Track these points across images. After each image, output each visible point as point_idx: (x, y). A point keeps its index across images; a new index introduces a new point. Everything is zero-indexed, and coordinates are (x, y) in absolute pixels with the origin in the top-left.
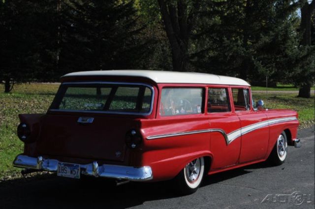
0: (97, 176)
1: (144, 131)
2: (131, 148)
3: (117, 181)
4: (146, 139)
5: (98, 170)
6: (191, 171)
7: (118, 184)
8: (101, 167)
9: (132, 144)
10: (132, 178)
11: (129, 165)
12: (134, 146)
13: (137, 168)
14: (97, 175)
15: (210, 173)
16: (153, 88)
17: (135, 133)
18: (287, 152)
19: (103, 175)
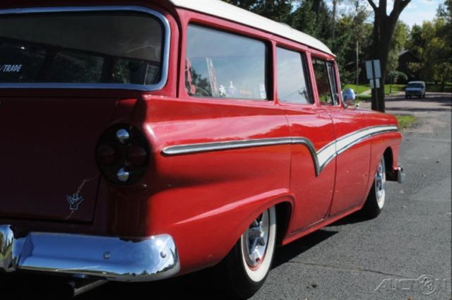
0: (12, 269)
1: (155, 130)
2: (116, 181)
3: (73, 284)
4: (162, 153)
5: (13, 249)
6: (253, 241)
7: (77, 291)
8: (23, 240)
9: (117, 171)
10: (120, 272)
11: (110, 233)
12: (124, 174)
13: (135, 241)
14: (11, 266)
15: (286, 242)
16: (167, 21)
17: (127, 135)
18: (385, 190)
19: (29, 264)
